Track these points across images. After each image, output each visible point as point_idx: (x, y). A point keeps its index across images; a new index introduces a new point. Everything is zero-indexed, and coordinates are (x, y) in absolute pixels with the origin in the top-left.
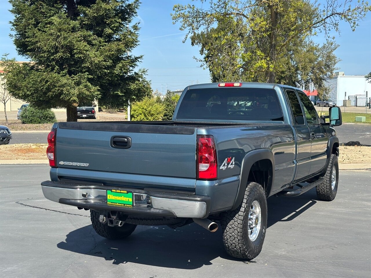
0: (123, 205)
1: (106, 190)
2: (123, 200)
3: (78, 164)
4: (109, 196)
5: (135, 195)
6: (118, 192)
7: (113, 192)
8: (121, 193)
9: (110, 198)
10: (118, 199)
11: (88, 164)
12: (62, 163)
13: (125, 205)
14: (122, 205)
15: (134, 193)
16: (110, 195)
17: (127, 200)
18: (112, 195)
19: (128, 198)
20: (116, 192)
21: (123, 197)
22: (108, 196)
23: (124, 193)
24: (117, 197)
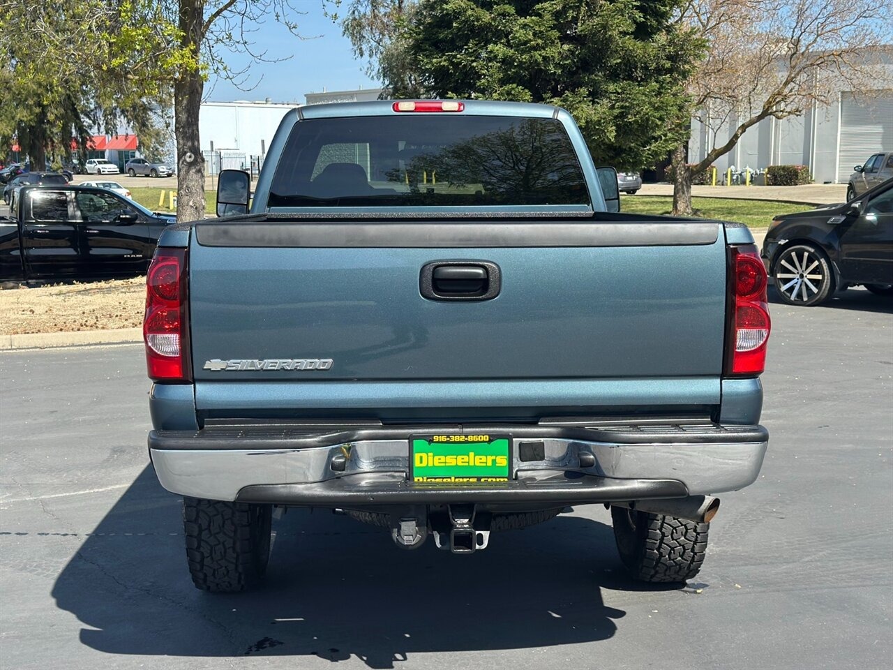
0: (475, 480)
1: (407, 441)
2: (472, 464)
3: (290, 364)
4: (421, 458)
5: (521, 445)
6: (455, 442)
7: (439, 442)
8: (467, 442)
9: (424, 464)
10: (454, 464)
11: (331, 360)
12: (215, 364)
13: (483, 480)
14: (471, 480)
15: (514, 439)
16: (424, 455)
17: (490, 464)
18: (430, 454)
19: (494, 457)
20: (448, 442)
21: (472, 454)
22: (417, 457)
23: (478, 442)
24: (448, 457)
